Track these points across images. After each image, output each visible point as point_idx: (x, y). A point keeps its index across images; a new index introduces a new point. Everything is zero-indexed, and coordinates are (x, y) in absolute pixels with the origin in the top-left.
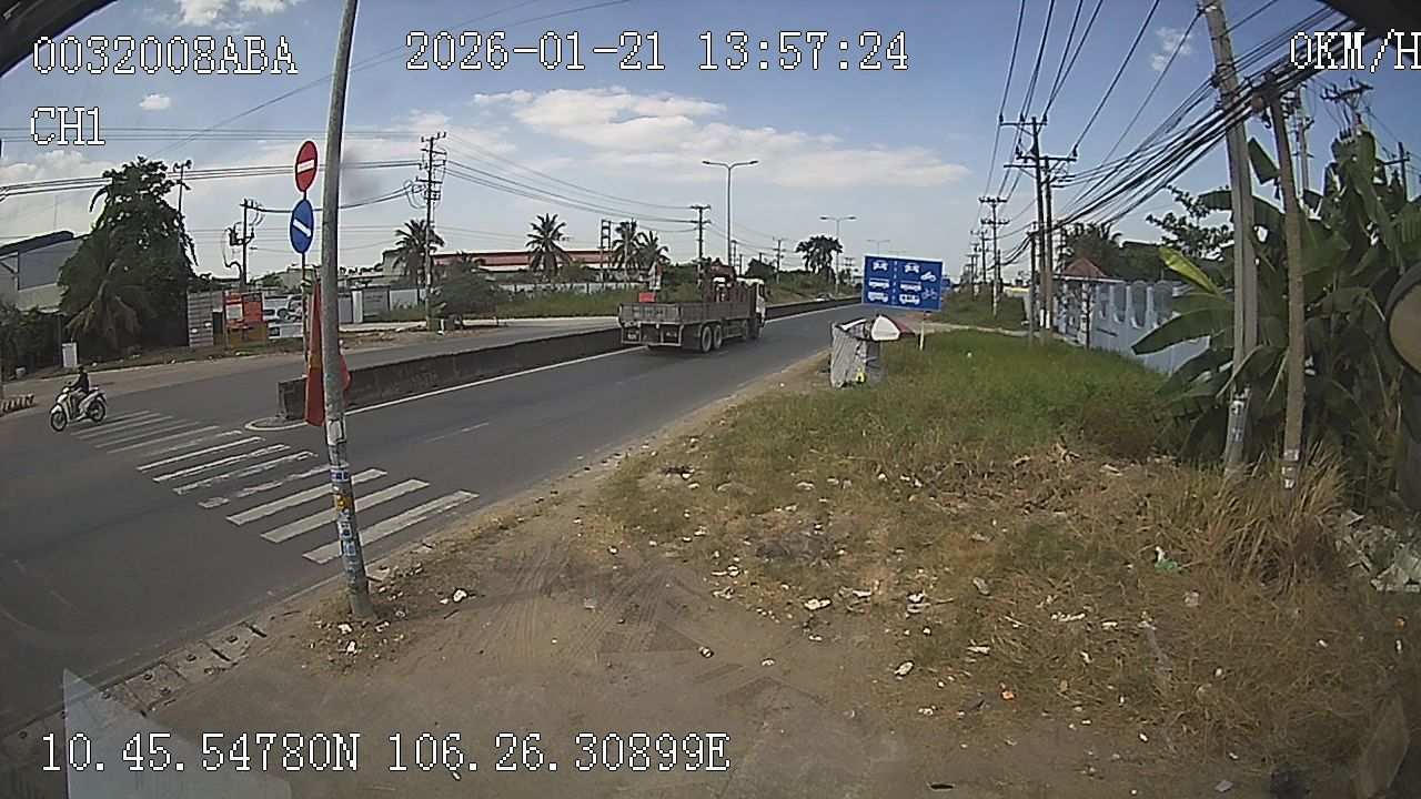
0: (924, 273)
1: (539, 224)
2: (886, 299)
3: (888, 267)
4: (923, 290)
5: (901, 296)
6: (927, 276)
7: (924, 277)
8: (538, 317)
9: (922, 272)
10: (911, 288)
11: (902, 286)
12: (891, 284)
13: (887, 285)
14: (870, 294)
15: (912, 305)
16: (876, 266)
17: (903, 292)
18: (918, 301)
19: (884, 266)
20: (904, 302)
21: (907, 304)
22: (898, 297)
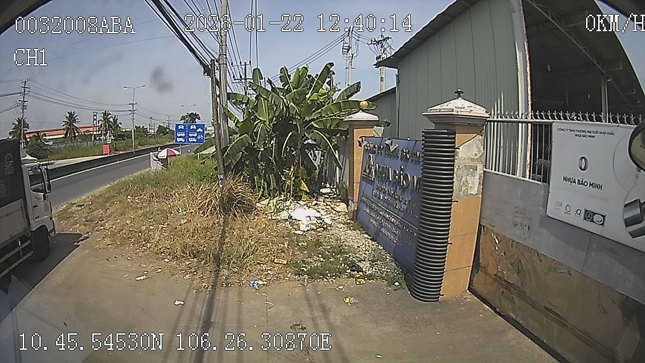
0: (198, 129)
1: (68, 115)
2: (184, 141)
3: (184, 128)
4: (198, 135)
5: (189, 139)
6: (200, 130)
7: (198, 131)
8: (65, 159)
9: (197, 129)
10: (193, 135)
11: (190, 135)
12: (185, 134)
13: (184, 135)
14: (178, 139)
15: (194, 142)
16: (180, 127)
17: (190, 137)
18: (196, 141)
19: (183, 127)
20: (190, 141)
21: (192, 142)
22: (188, 139)
